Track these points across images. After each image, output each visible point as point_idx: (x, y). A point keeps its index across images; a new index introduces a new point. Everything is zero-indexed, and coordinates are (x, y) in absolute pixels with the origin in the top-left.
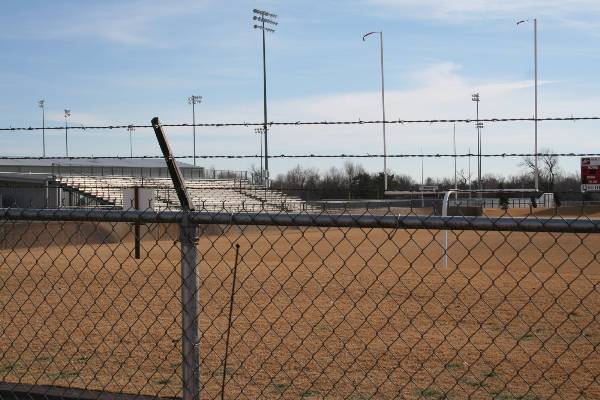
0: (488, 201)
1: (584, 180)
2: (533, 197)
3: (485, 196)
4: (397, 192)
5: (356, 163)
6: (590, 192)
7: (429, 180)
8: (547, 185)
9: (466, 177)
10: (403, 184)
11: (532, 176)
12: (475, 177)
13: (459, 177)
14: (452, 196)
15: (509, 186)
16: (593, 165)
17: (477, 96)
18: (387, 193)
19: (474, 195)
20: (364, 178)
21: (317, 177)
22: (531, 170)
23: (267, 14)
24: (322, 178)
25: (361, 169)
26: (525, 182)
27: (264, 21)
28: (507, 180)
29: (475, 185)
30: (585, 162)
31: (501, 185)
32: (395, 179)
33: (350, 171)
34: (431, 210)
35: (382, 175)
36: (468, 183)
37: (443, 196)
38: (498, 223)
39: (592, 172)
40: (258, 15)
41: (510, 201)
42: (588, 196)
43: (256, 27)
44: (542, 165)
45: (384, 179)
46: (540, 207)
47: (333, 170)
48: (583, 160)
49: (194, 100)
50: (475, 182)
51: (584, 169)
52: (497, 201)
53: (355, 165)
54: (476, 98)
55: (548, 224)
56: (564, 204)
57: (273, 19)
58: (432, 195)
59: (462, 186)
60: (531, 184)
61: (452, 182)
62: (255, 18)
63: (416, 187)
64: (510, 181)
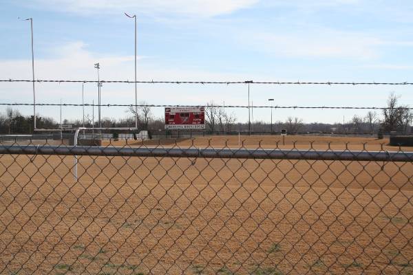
0: (105, 135)
1: (167, 122)
2: (135, 133)
3: (103, 132)
4: (43, 130)
5: (14, 108)
6: (170, 131)
7: (66, 121)
8: (143, 125)
9: (91, 118)
10: (48, 124)
11: (134, 119)
12: (96, 120)
13: (86, 120)
14: (81, 132)
15: (119, 125)
16: (173, 113)
18: (36, 130)
19: (96, 131)
20: (20, 119)
22: (133, 115)
25: (18, 113)
26: (129, 123)
28: (118, 121)
29: (97, 125)
30: (168, 110)
31: (114, 125)
32: (42, 120)
33: (11, 114)
34: (67, 141)
35: (33, 117)
36: (92, 123)
37: (75, 132)
38: (105, 151)
39: (172, 117)
41: (120, 135)
42: (169, 133)
44: (141, 112)
45: (33, 120)
46: (139, 140)
48: (166, 109)
50: (96, 123)
51: (167, 115)
52: (111, 135)
53: (13, 110)
54: (98, 66)
55: (138, 151)
56: (155, 138)
58: (67, 131)
59: (88, 125)
60: (133, 124)
61: (81, 123)
63: (57, 126)
64: (120, 122)
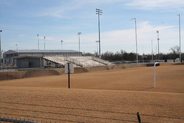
0: (161, 61)
2: (174, 59)
7: (144, 54)
8: (177, 56)
11: (173, 53)
12: (157, 53)
15: (166, 56)
17: (158, 31)
20: (126, 54)
21: (113, 54)
23: (100, 10)
24: (114, 54)
25: (125, 52)
26: (171, 55)
27: (99, 12)
29: (157, 55)
33: (122, 52)
36: (155, 55)
40: (97, 11)
41: (168, 60)
43: (97, 14)
44: (176, 50)
45: (131, 54)
46: (176, 62)
47: (117, 52)
49: (79, 34)
52: (164, 61)
53: (123, 51)
54: (158, 32)
57: (101, 11)
59: (153, 56)
62: (96, 11)
63: (140, 56)
